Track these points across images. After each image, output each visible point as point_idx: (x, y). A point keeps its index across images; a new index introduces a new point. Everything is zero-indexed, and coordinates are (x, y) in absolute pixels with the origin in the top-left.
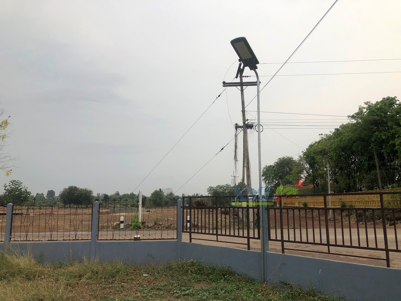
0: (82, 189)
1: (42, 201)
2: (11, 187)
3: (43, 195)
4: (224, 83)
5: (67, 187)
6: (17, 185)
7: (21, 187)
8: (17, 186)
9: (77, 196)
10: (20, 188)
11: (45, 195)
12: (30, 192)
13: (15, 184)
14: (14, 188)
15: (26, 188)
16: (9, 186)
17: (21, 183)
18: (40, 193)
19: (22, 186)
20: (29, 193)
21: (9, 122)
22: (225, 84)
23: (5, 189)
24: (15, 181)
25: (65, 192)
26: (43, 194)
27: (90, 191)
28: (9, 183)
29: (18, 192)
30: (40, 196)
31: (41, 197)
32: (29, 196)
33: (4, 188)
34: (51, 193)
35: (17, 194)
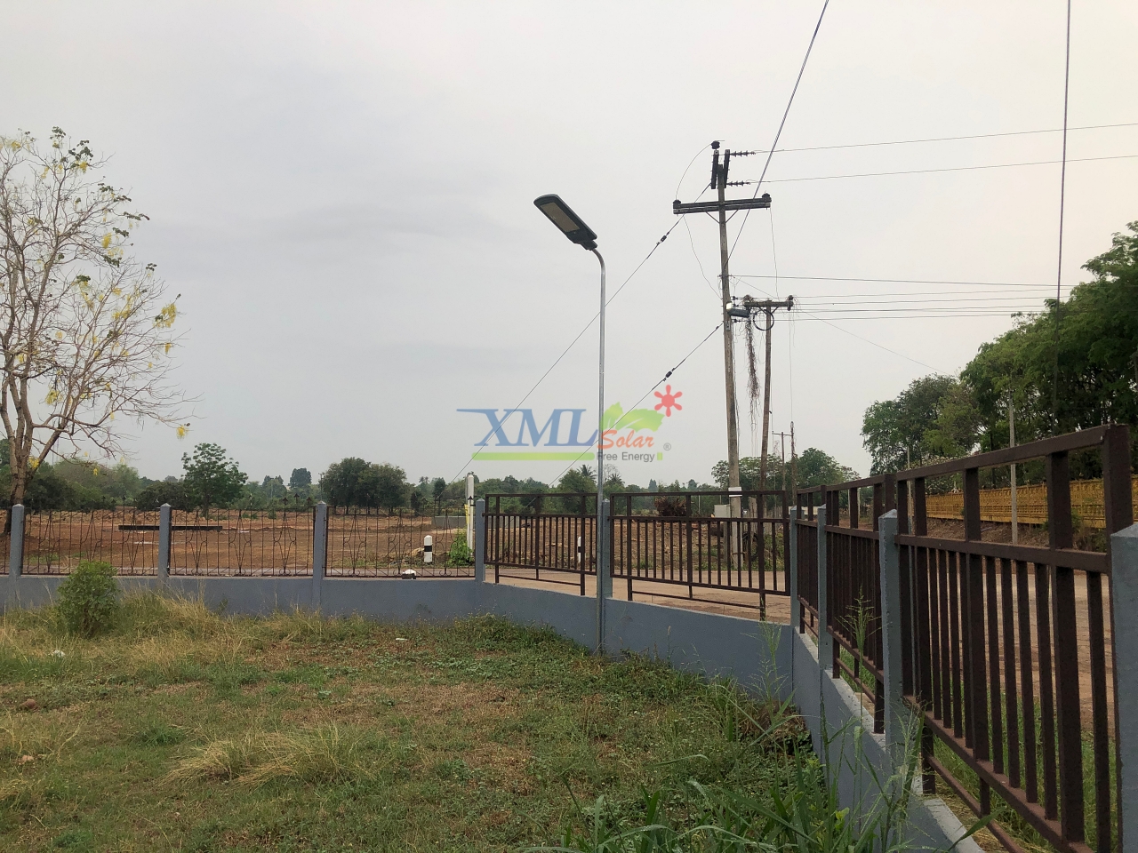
0: (377, 466)
1: (278, 496)
2: (199, 461)
3: (281, 481)
4: (677, 204)
5: (339, 462)
6: (213, 455)
7: (222, 462)
8: (214, 459)
9: (366, 484)
10: (220, 463)
11: (286, 482)
12: (245, 474)
13: (208, 452)
14: (206, 464)
15: (234, 463)
16: (195, 458)
17: (223, 451)
18: (273, 476)
19: (224, 458)
20: (242, 477)
21: (178, 308)
22: (680, 208)
23: (185, 467)
24: (208, 445)
25: (335, 473)
26: (280, 479)
27: (399, 472)
28: (195, 452)
29: (215, 472)
30: (273, 484)
31: (275, 486)
32: (242, 485)
33: (183, 463)
34: (301, 476)
35: (214, 479)
